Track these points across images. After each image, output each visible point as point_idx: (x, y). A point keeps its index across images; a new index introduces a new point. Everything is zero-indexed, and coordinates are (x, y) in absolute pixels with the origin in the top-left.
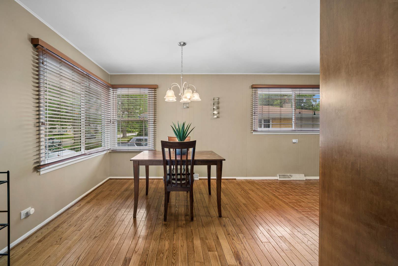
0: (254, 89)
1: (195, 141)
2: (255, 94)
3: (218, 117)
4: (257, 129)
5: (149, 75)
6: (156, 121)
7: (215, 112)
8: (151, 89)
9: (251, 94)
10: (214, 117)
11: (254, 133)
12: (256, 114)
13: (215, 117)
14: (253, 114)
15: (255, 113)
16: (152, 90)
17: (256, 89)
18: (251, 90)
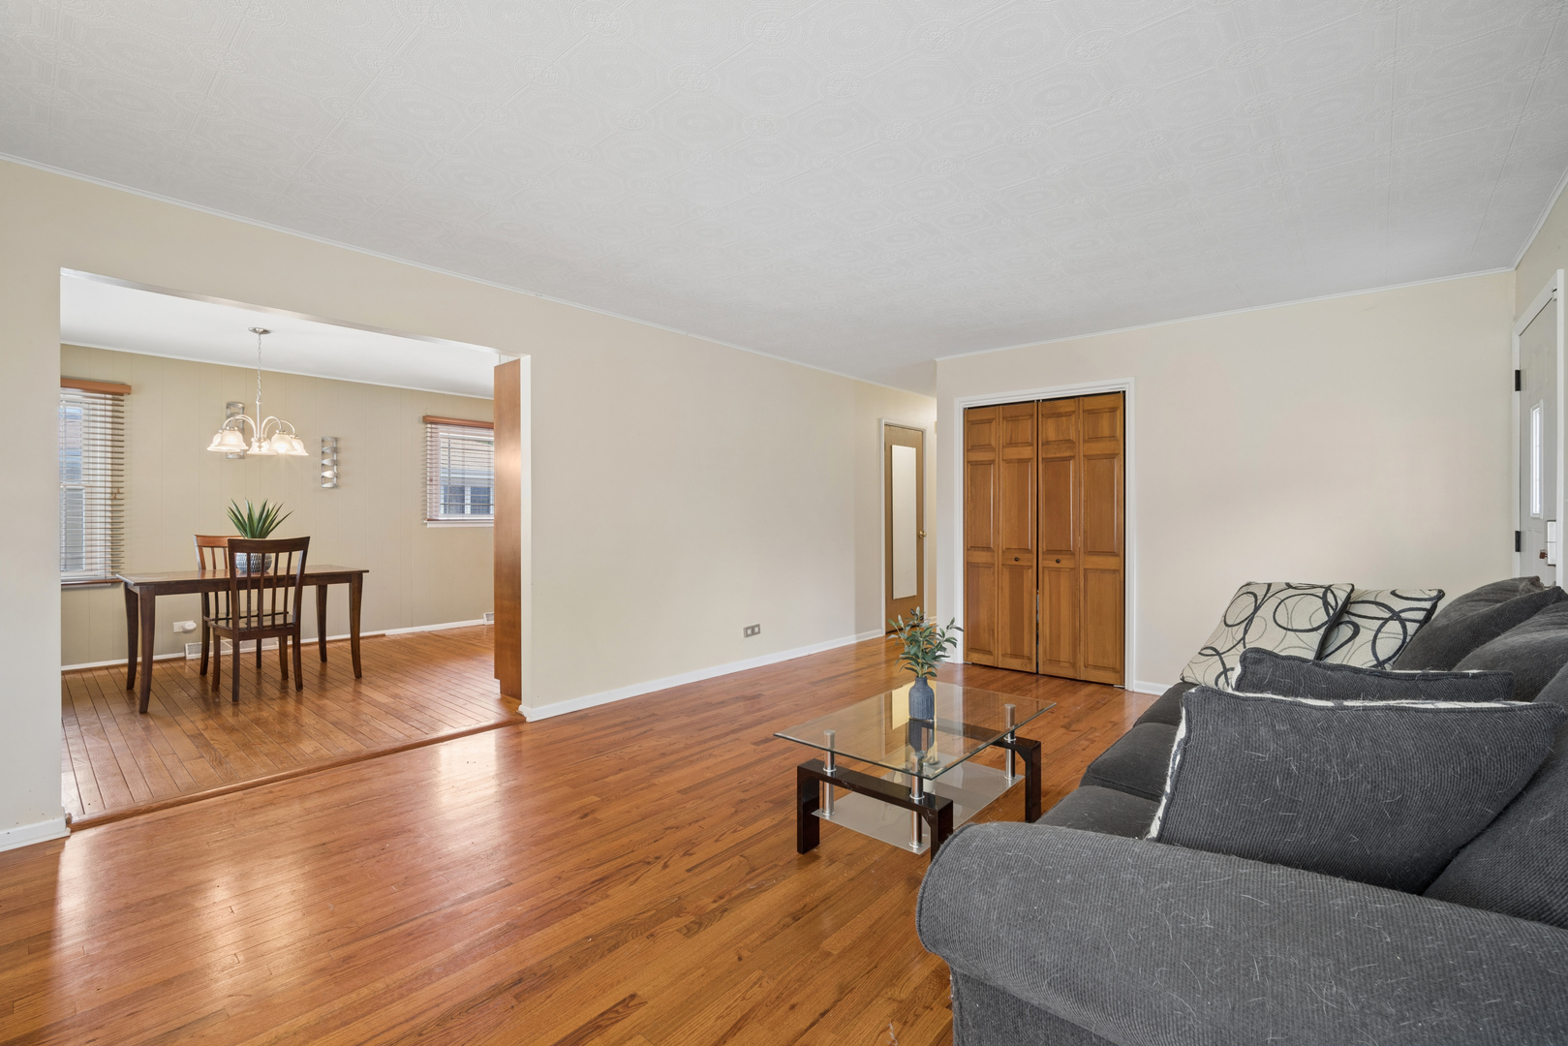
0: (429, 426)
1: (309, 538)
2: (431, 437)
3: (335, 486)
4: (437, 516)
5: (90, 348)
6: (121, 490)
7: (328, 474)
8: (103, 396)
9: (423, 436)
10: (325, 486)
11: (430, 525)
12: (434, 483)
13: (328, 485)
14: (428, 483)
15: (431, 480)
16: (105, 399)
17: (433, 426)
18: (423, 426)
